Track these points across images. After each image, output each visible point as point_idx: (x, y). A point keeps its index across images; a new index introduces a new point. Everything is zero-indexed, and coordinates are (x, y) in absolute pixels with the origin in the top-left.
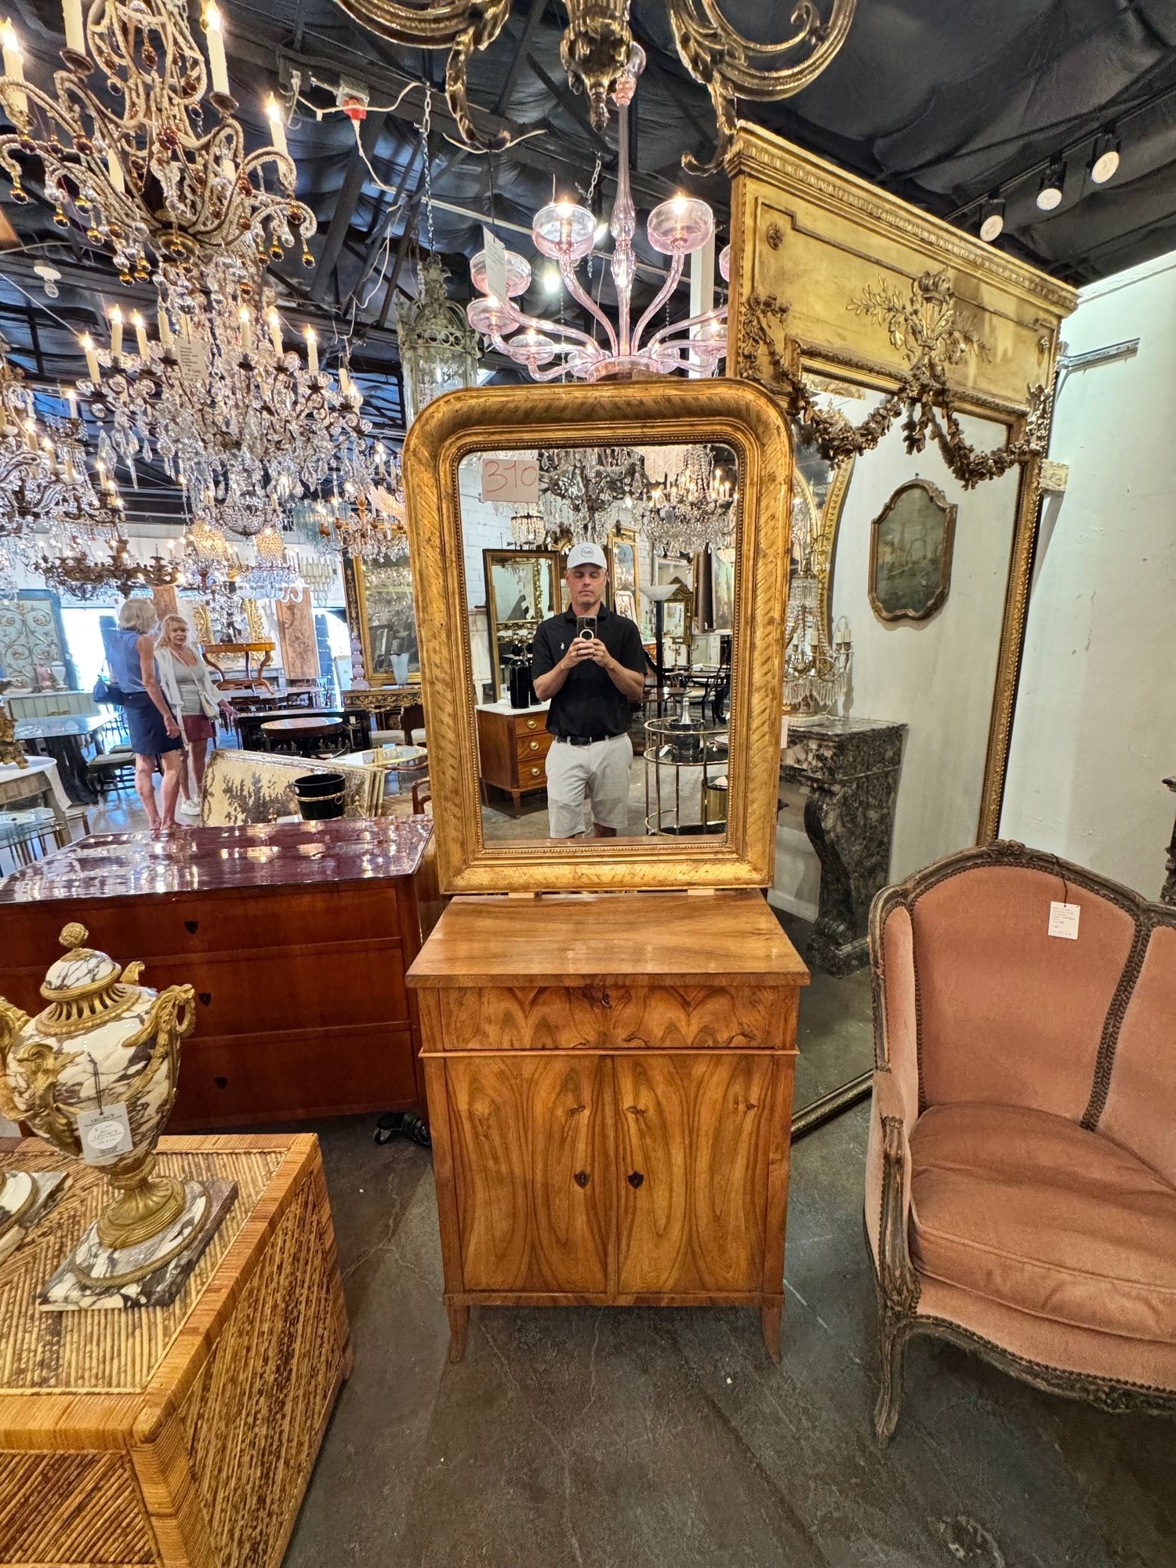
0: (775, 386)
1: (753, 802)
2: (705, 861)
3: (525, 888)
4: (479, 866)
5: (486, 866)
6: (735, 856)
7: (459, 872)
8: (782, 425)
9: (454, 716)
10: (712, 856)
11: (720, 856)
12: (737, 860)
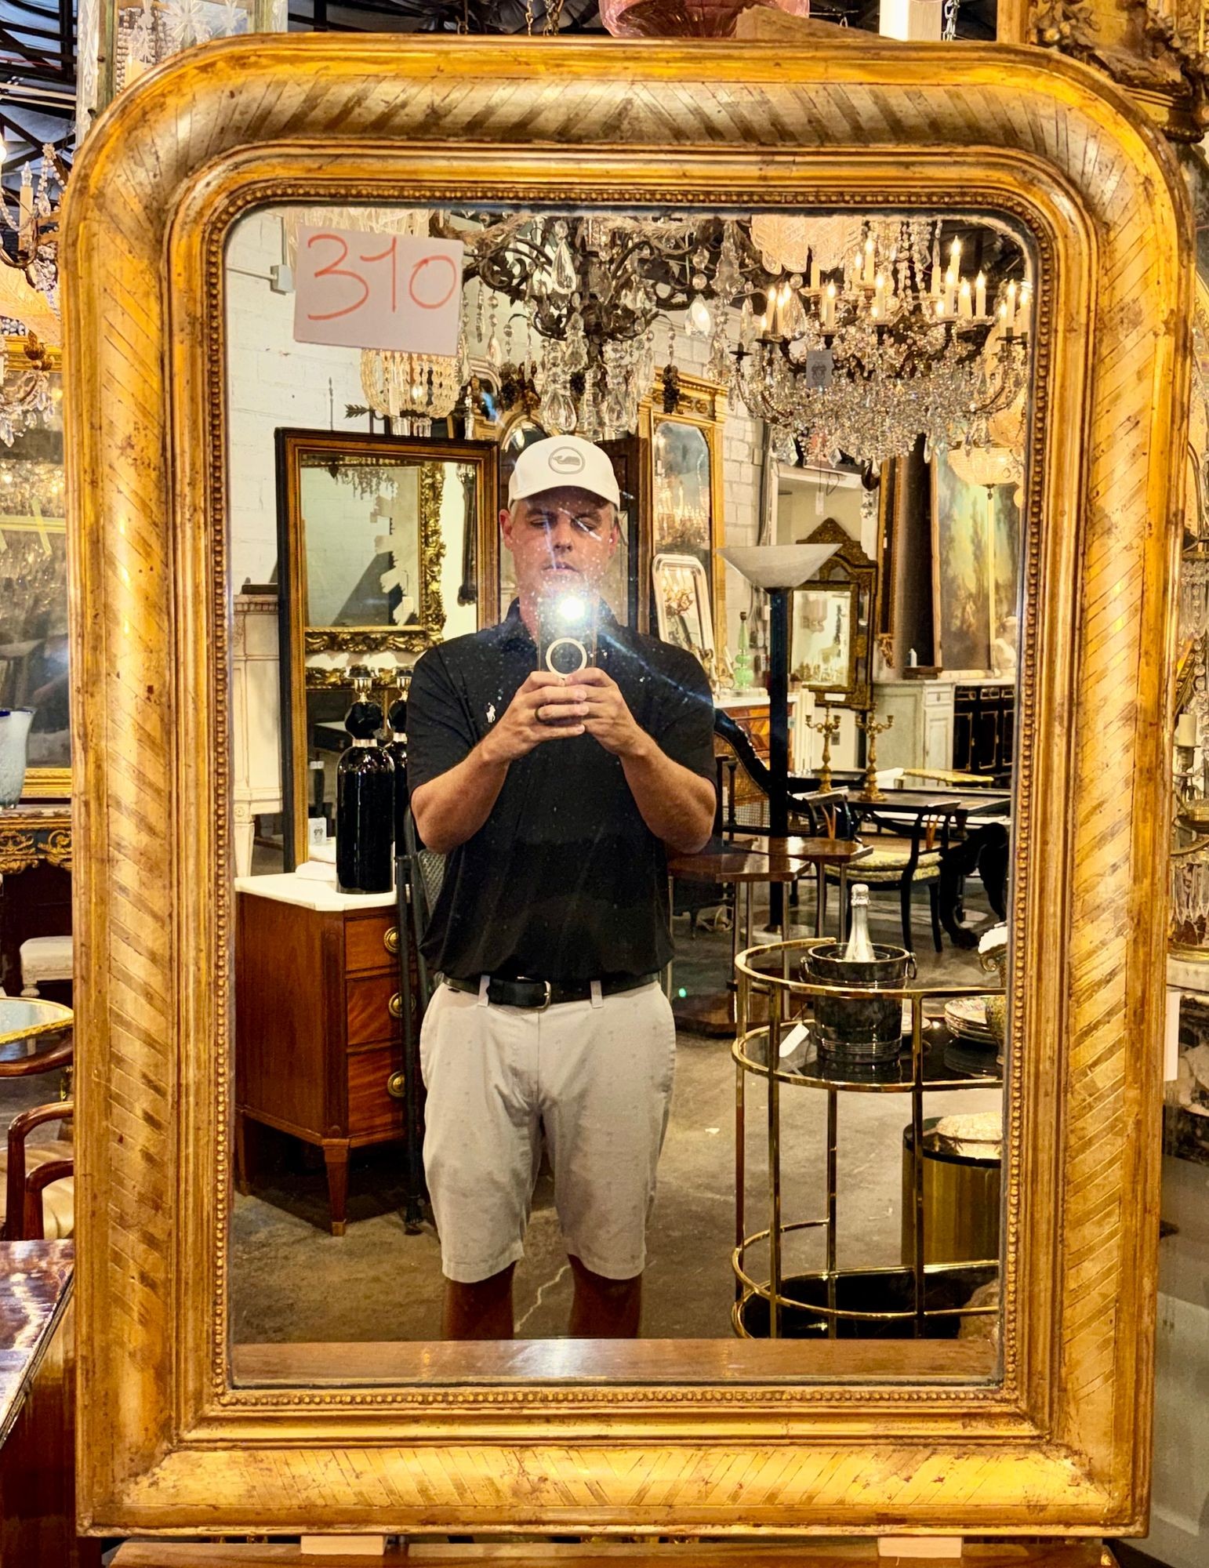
0: (1133, 64)
1: (1080, 1257)
2: (930, 1444)
3: (356, 1519)
4: (212, 1445)
5: (233, 1445)
6: (1026, 1429)
7: (145, 1463)
8: (1158, 177)
9: (169, 963)
10: (955, 1428)
11: (981, 1429)
12: (1034, 1444)
